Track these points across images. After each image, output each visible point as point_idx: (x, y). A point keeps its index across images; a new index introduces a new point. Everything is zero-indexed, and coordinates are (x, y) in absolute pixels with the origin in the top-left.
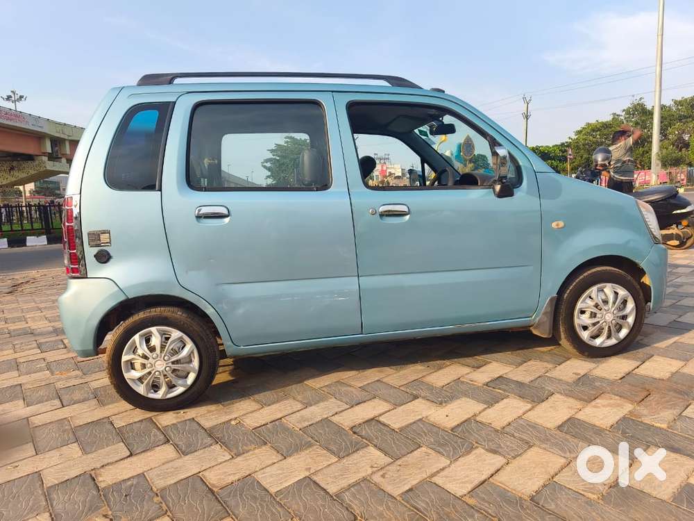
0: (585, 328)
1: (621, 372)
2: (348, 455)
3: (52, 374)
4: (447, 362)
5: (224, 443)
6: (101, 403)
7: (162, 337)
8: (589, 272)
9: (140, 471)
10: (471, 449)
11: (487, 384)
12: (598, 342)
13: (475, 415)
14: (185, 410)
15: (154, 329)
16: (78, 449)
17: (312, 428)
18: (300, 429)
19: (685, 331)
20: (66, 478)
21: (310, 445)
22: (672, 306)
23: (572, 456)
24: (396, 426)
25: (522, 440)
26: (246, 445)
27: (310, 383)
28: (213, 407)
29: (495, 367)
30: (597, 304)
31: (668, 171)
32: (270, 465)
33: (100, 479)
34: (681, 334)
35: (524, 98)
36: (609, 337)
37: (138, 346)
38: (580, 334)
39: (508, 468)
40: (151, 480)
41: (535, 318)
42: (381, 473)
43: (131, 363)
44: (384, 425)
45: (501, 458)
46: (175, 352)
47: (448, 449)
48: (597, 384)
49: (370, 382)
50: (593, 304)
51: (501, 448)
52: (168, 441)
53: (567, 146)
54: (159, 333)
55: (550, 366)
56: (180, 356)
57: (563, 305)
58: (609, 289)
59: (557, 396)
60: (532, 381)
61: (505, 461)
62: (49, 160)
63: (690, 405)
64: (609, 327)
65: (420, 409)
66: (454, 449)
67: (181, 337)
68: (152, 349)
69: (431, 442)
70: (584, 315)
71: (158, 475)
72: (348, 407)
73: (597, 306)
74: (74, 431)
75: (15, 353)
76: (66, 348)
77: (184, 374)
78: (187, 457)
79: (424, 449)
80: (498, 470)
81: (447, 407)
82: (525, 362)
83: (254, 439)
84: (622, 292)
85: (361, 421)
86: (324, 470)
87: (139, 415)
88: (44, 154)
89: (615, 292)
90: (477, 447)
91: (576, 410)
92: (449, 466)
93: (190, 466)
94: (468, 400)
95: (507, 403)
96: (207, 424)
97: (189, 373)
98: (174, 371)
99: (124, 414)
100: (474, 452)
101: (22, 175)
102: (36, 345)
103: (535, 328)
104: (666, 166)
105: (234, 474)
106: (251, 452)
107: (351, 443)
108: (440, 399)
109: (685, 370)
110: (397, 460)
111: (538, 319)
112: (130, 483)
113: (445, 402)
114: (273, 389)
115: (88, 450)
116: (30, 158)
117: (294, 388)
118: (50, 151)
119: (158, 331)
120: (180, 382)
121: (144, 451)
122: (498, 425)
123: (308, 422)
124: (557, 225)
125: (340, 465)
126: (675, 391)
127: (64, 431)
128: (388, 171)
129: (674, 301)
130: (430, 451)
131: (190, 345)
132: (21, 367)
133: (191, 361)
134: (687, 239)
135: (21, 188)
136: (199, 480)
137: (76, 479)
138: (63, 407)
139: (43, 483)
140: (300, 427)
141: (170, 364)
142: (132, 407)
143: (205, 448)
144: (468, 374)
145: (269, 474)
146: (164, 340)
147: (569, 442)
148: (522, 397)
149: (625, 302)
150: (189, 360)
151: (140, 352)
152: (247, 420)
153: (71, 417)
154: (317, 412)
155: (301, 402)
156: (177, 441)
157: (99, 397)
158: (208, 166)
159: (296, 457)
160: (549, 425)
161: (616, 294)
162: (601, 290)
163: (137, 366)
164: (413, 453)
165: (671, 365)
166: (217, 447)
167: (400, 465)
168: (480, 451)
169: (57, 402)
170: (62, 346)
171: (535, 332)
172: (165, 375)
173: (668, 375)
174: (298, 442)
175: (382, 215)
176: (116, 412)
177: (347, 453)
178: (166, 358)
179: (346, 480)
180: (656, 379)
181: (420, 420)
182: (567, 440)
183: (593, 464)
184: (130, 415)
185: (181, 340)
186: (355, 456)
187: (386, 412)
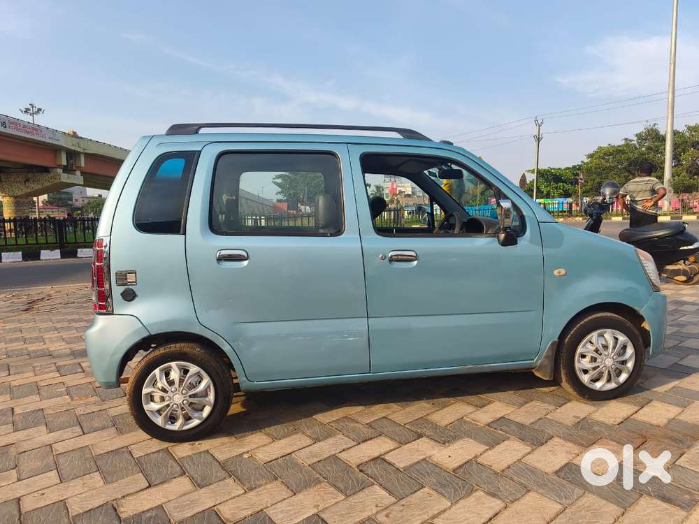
0: (586, 372)
1: (618, 418)
2: (354, 494)
3: (72, 399)
4: (451, 400)
5: (237, 477)
6: (120, 432)
7: (180, 371)
8: (590, 318)
9: (158, 503)
10: (472, 491)
11: (489, 425)
12: (598, 385)
13: (476, 457)
14: (200, 442)
15: (173, 364)
16: (99, 478)
17: (320, 464)
18: (309, 466)
19: (685, 375)
20: (90, 507)
21: (318, 482)
22: (675, 347)
23: (567, 502)
24: (401, 465)
25: (522, 484)
26: (259, 480)
27: (320, 417)
28: (225, 440)
29: (498, 407)
30: (597, 348)
31: (680, 198)
32: (281, 501)
33: (122, 509)
34: (681, 378)
35: (536, 121)
36: (609, 381)
37: (158, 380)
38: (580, 377)
39: (506, 513)
40: (169, 512)
41: (537, 361)
42: (385, 513)
43: (151, 396)
44: (389, 463)
45: (499, 502)
46: (193, 386)
47: (449, 490)
48: (596, 428)
49: (377, 418)
50: (593, 348)
51: (501, 491)
52: (184, 473)
53: (579, 169)
54: (179, 368)
55: (551, 408)
56: (197, 391)
57: (564, 350)
58: (609, 335)
59: (556, 440)
60: (533, 423)
61: (503, 505)
62: (64, 172)
63: (684, 454)
64: (609, 371)
65: (424, 448)
66: (456, 490)
67: (199, 372)
68: (171, 383)
69: (433, 482)
70: (584, 360)
71: (175, 508)
72: (355, 443)
73: (597, 351)
74: (96, 459)
75: (35, 375)
76: (84, 371)
77: (200, 407)
78: (203, 489)
79: (426, 490)
80: (496, 514)
81: (450, 447)
82: (527, 403)
83: (266, 474)
84: (622, 338)
85: (366, 459)
86: (332, 508)
87: (156, 445)
88: (60, 166)
89: (614, 337)
90: (477, 490)
91: (574, 456)
92: (450, 508)
93: (205, 500)
94: (471, 440)
95: (507, 446)
96: (221, 457)
97: (204, 406)
98: (191, 404)
99: (143, 444)
100: (475, 494)
101: (37, 187)
102: (54, 368)
103: (537, 370)
104: (678, 193)
105: (247, 509)
106: (263, 487)
107: (358, 482)
108: (443, 439)
109: (682, 417)
110: (401, 499)
111: (539, 362)
112: (148, 515)
113: (448, 442)
114: (283, 423)
115: (109, 479)
116: (45, 170)
117: (303, 423)
118: (65, 164)
119: (177, 365)
120: (196, 415)
121: (162, 483)
122: (498, 467)
123: (317, 458)
124: (559, 273)
125: (346, 504)
126: (671, 438)
127: (86, 459)
128: (399, 189)
129: (677, 342)
130: (431, 492)
131: (206, 381)
132: (41, 391)
133: (206, 395)
134: (695, 275)
135: (35, 199)
136: (214, 514)
137: (100, 509)
138: (84, 434)
139: (68, 512)
140: (310, 463)
141: (188, 398)
142: (149, 437)
143: (220, 481)
144: (471, 413)
145: (281, 510)
146: (182, 374)
147: (566, 488)
148: (522, 439)
149: (624, 348)
150: (205, 394)
151: (159, 385)
152: (258, 454)
153: (92, 445)
154: (326, 448)
155: (310, 437)
156: (192, 473)
157: (117, 425)
158: (226, 201)
159: (304, 493)
160: (547, 470)
161: (616, 339)
162: (601, 335)
163: (157, 398)
164: (416, 494)
165: (668, 411)
166: (230, 481)
167: (403, 505)
168: (480, 493)
169: (78, 429)
170: (80, 370)
171: (537, 374)
172: (182, 408)
173: (665, 421)
174: (307, 478)
175: (391, 260)
176: (135, 441)
177: (353, 491)
178: (184, 392)
179: (352, 518)
180: (653, 425)
181: (424, 459)
182: (563, 486)
183: (588, 511)
184: (147, 445)
185: (198, 374)
186: (361, 494)
187: (391, 451)
